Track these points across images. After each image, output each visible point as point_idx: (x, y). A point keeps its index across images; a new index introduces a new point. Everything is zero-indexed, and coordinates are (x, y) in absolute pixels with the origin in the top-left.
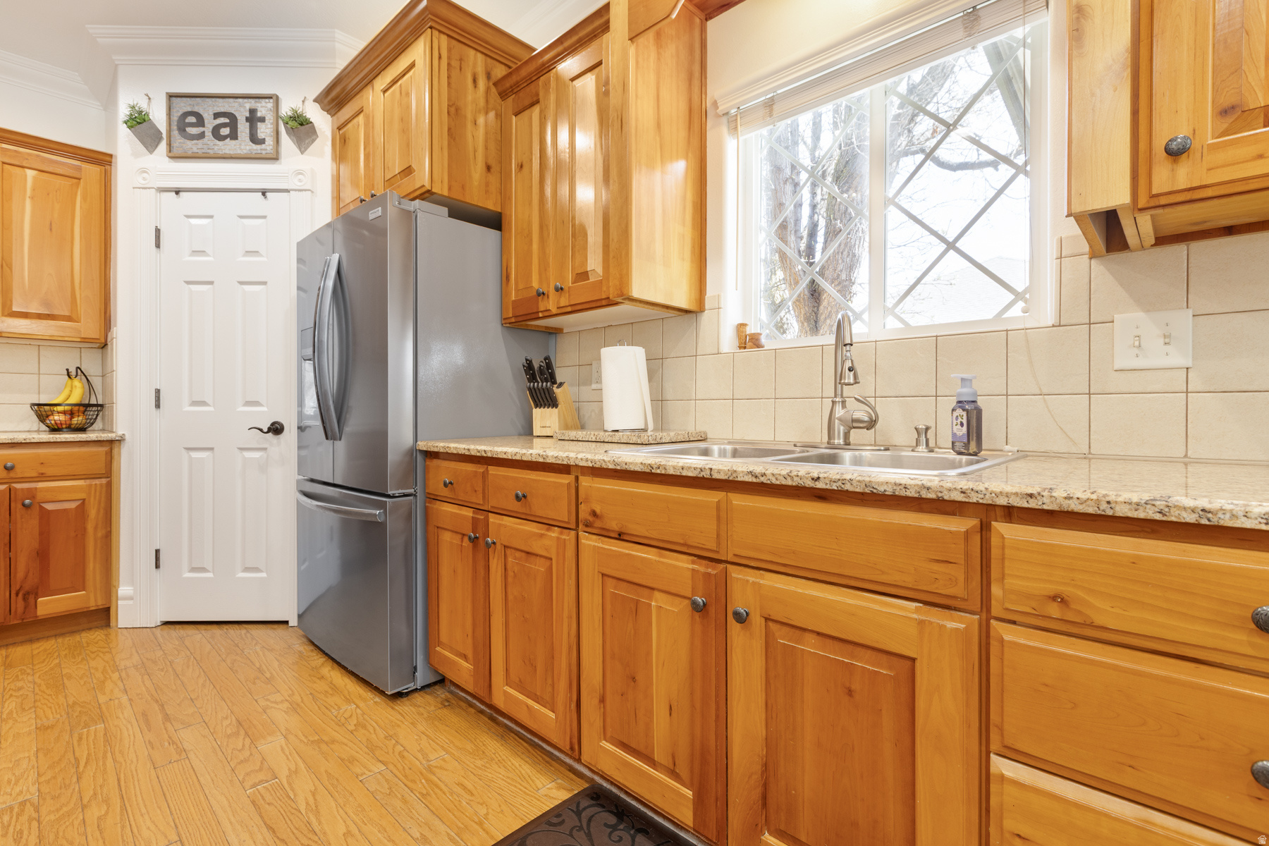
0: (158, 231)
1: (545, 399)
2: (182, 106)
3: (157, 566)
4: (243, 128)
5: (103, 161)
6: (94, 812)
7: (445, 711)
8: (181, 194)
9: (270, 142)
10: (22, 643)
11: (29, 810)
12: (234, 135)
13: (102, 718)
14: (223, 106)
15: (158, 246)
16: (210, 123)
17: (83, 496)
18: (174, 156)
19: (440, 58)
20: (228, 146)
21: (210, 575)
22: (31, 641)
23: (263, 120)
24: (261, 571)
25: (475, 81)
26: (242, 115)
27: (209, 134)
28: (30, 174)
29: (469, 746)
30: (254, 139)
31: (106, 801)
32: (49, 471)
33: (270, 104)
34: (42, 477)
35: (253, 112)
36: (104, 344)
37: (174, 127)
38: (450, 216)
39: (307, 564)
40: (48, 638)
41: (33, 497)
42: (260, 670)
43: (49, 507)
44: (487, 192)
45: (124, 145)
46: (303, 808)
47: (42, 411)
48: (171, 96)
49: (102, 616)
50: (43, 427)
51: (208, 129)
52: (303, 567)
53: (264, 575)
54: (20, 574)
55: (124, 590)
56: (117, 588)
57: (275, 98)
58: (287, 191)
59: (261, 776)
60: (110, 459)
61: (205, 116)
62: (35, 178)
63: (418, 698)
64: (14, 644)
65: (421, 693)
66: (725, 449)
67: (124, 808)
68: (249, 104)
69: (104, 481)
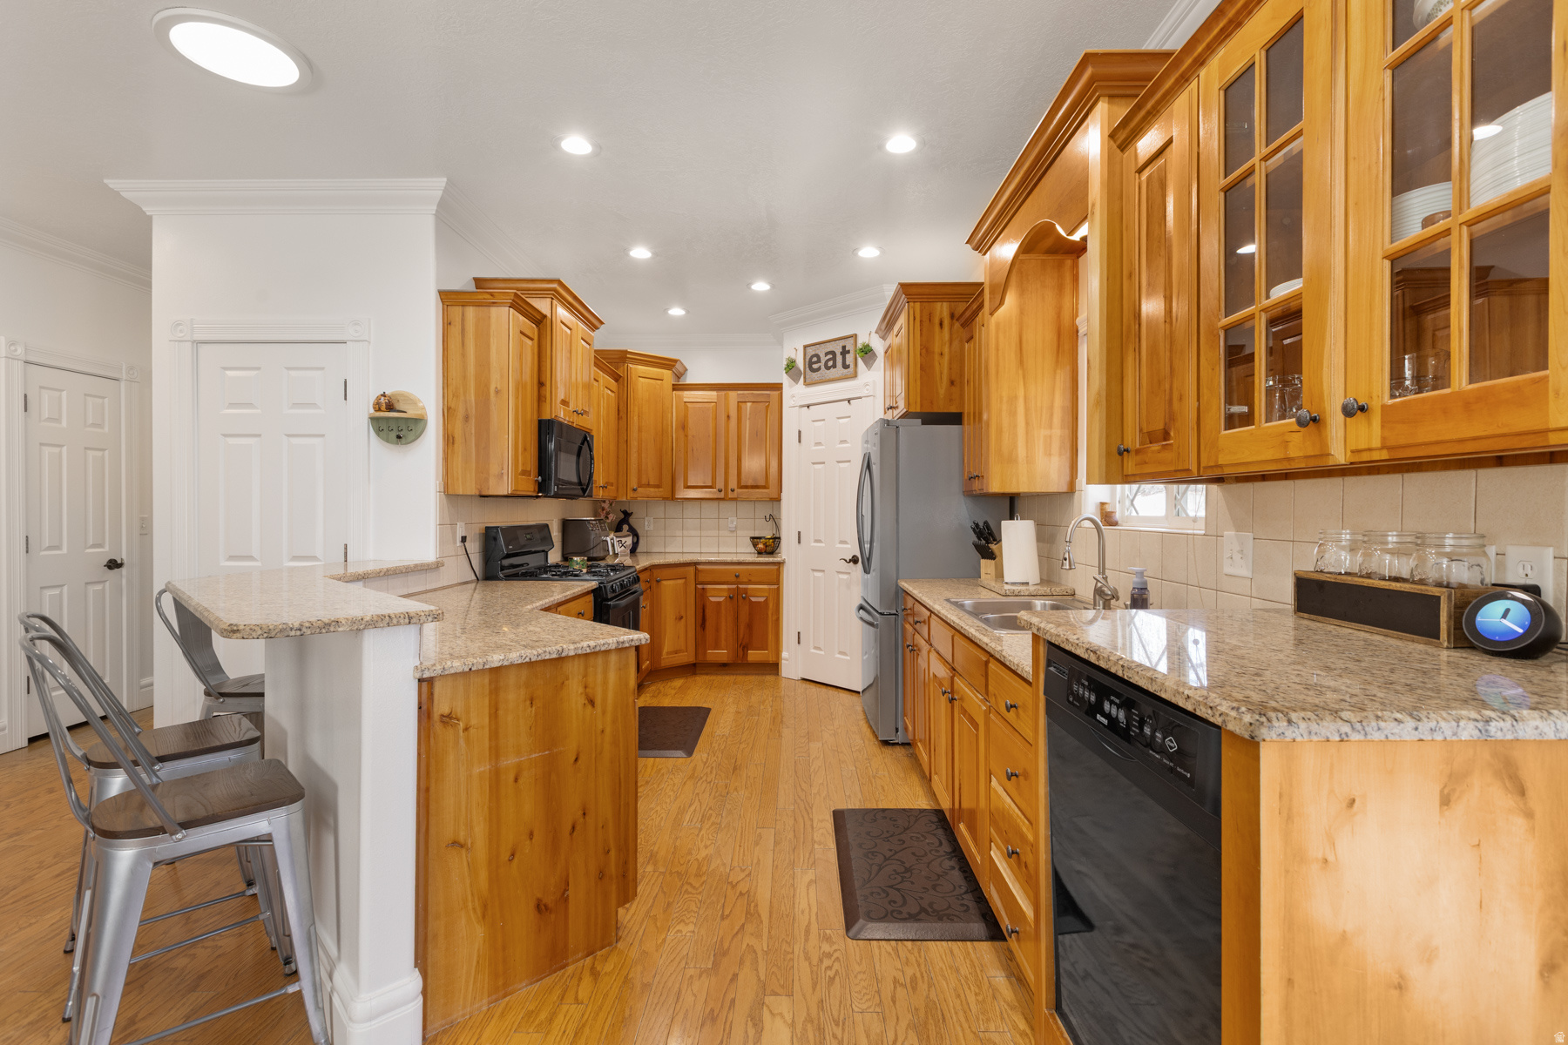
0: (800, 432)
1: (988, 554)
2: (811, 352)
3: (799, 643)
4: (839, 359)
5: (778, 387)
6: (742, 746)
7: (906, 758)
8: (811, 407)
9: (852, 366)
10: (743, 674)
11: (725, 738)
12: (834, 366)
13: (759, 715)
14: (830, 347)
15: (800, 441)
16: (823, 359)
17: (767, 595)
18: (807, 384)
19: (914, 319)
20: (833, 373)
21: (822, 653)
22: (746, 674)
23: (848, 352)
24: (847, 655)
25: (941, 324)
26: (838, 351)
27: (823, 367)
28: (749, 404)
29: (902, 775)
30: (845, 366)
31: (748, 744)
32: (753, 579)
33: (851, 341)
34: (750, 582)
35: (844, 347)
36: (778, 500)
37: (807, 366)
38: (923, 424)
39: (867, 656)
40: (753, 674)
41: (746, 593)
42: (832, 714)
43: (753, 599)
44: (951, 400)
45: (785, 380)
46: (812, 770)
47: (755, 540)
48: (805, 347)
49: (773, 667)
50: (753, 550)
51: (822, 364)
52: (865, 658)
53: (848, 658)
54: (741, 636)
55: (784, 654)
56: (782, 652)
57: (855, 336)
58: (860, 398)
59: (804, 754)
60: (778, 574)
61: (821, 356)
62: (751, 407)
63: (898, 749)
64: (740, 674)
65: (902, 747)
66: (1045, 604)
67: (752, 748)
68: (842, 343)
69: (776, 587)
